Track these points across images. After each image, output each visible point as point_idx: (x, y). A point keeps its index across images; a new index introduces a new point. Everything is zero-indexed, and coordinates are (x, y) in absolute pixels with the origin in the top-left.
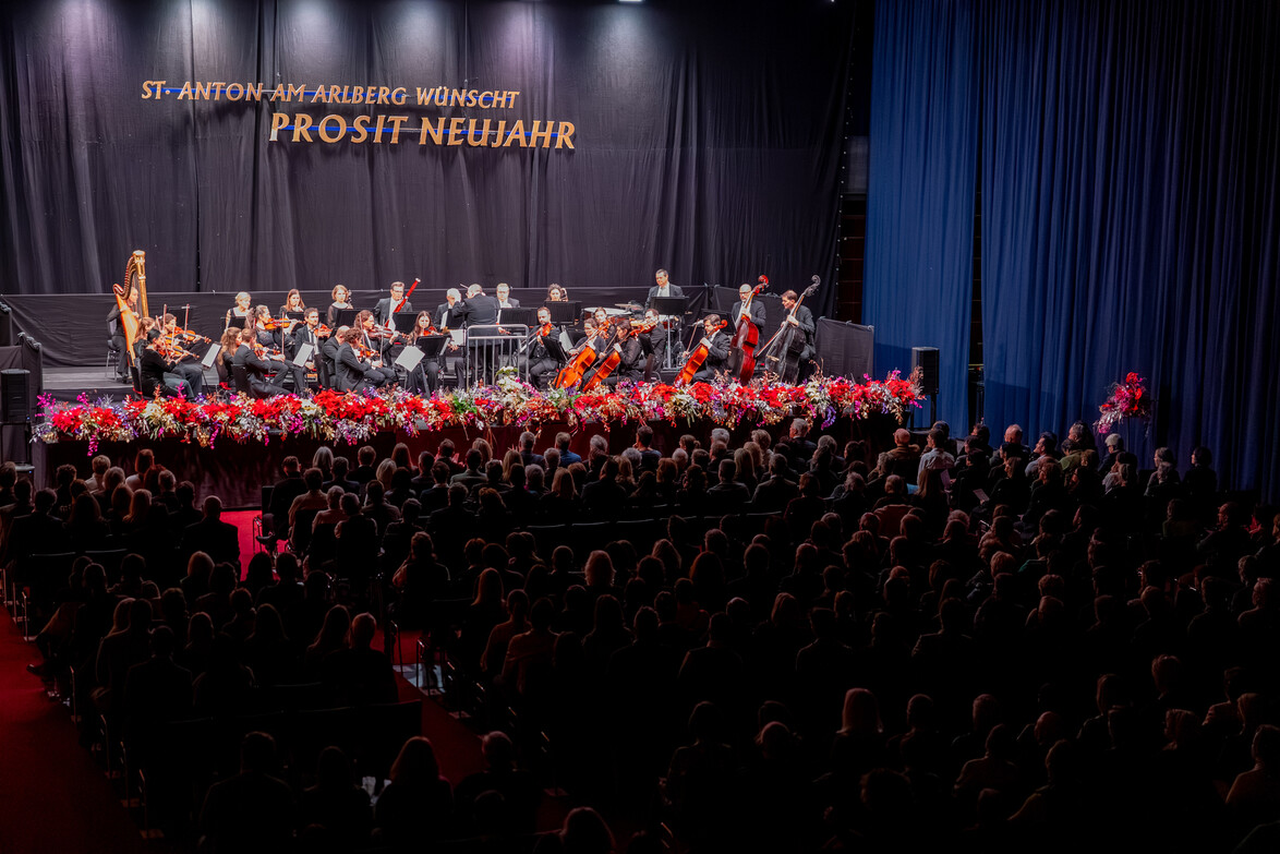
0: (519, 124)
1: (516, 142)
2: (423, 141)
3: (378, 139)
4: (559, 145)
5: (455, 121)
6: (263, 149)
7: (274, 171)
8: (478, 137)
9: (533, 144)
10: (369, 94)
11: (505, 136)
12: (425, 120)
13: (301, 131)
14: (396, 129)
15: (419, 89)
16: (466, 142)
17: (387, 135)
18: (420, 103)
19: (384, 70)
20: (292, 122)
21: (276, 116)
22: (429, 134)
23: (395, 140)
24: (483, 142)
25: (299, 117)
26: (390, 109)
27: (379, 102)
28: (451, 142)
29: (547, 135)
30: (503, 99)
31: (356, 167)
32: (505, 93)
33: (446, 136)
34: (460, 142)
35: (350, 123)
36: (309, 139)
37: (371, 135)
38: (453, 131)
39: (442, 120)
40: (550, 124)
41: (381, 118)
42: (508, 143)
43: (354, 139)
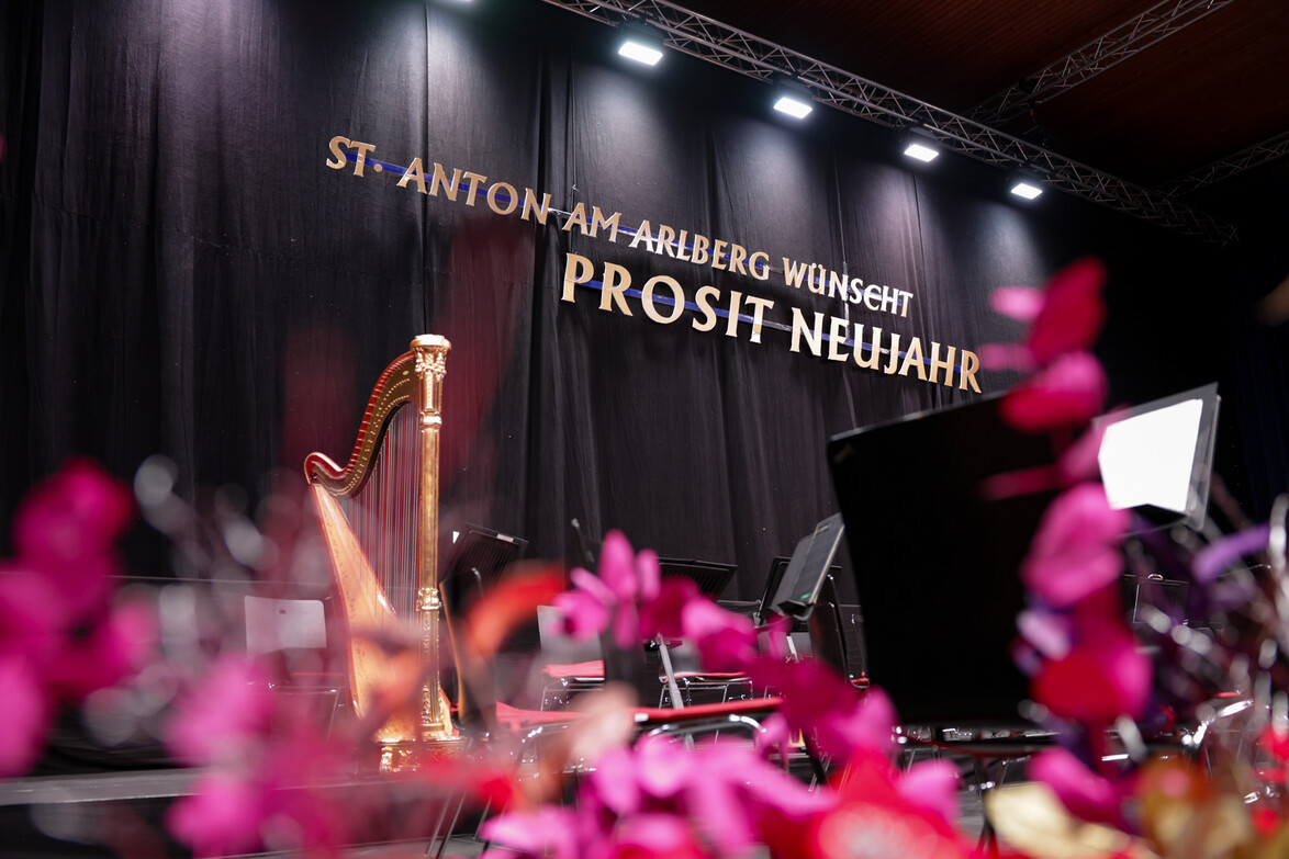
0: (916, 343)
1: (913, 369)
2: (795, 347)
3: (732, 331)
4: (963, 386)
5: (836, 322)
6: (551, 314)
7: (567, 360)
8: (866, 355)
9: (933, 378)
10: (717, 254)
11: (901, 361)
12: (797, 313)
13: (613, 294)
14: (758, 320)
15: (786, 261)
16: (851, 358)
17: (745, 328)
18: (789, 283)
19: (734, 222)
20: (598, 276)
21: (572, 260)
22: (803, 337)
23: (756, 338)
24: (874, 363)
25: (610, 269)
26: (749, 286)
27: (732, 269)
28: (833, 355)
29: (949, 365)
30: (894, 301)
31: (700, 374)
32: (896, 291)
33: (825, 345)
34: (843, 358)
35: (690, 296)
36: (626, 311)
37: (722, 322)
38: (835, 339)
39: (819, 318)
40: (952, 351)
41: (736, 297)
42: (904, 371)
43: (696, 324)
